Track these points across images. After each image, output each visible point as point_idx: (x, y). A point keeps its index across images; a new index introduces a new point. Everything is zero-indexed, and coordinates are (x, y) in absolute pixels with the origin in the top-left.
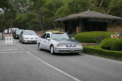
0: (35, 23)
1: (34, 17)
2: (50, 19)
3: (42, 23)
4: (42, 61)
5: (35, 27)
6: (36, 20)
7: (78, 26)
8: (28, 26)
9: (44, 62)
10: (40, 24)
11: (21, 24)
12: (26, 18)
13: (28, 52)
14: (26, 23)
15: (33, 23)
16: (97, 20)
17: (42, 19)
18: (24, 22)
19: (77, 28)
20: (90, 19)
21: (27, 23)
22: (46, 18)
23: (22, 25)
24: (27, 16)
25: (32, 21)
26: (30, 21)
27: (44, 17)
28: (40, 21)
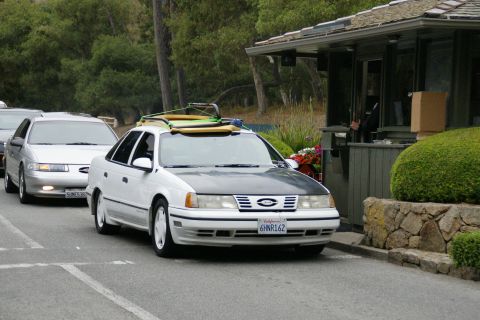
0: (121, 65)
1: (115, 23)
2: (224, 34)
3: (169, 65)
5: (117, 90)
6: (130, 42)
7: (422, 88)
8: (70, 83)
10: (152, 71)
11: (23, 67)
12: (59, 26)
13: (70, 267)
14: (54, 62)
15: (105, 62)
17: (167, 37)
18: (45, 58)
19: (417, 98)
21: (64, 61)
22: (193, 33)
23: (26, 78)
24: (62, 12)
25: (98, 49)
26: (84, 50)
27: (180, 22)
28: (152, 52)
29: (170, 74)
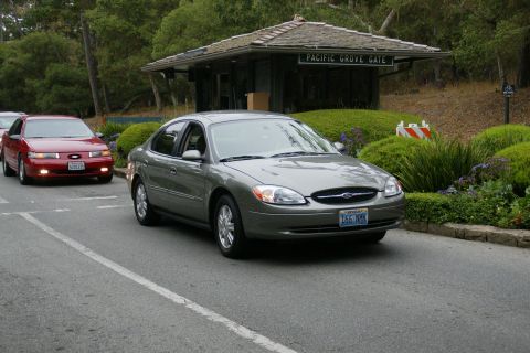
0: (66, 82)
1: (60, 55)
2: (132, 60)
3: (97, 81)
4: (90, 253)
5: (63, 98)
6: (73, 67)
7: (254, 91)
8: (32, 95)
9: (98, 258)
10: (86, 85)
12: (22, 58)
13: (26, 215)
14: (20, 81)
15: (56, 80)
16: (337, 57)
17: (95, 63)
18: (15, 79)
19: (250, 96)
20: (304, 56)
21: (27, 81)
22: (112, 60)
24: (24, 49)
25: (50, 72)
26: (40, 73)
27: (103, 53)
28: (86, 73)
29: (98, 87)
